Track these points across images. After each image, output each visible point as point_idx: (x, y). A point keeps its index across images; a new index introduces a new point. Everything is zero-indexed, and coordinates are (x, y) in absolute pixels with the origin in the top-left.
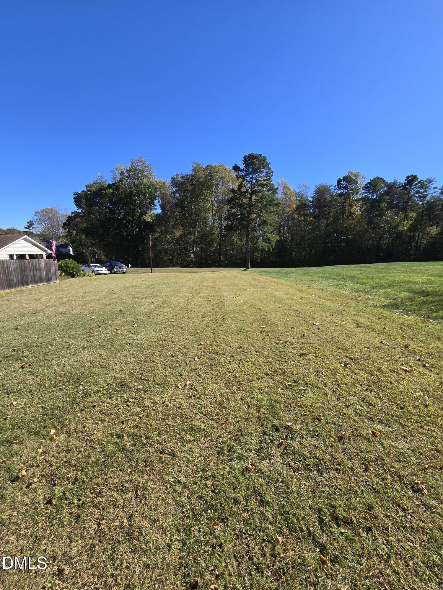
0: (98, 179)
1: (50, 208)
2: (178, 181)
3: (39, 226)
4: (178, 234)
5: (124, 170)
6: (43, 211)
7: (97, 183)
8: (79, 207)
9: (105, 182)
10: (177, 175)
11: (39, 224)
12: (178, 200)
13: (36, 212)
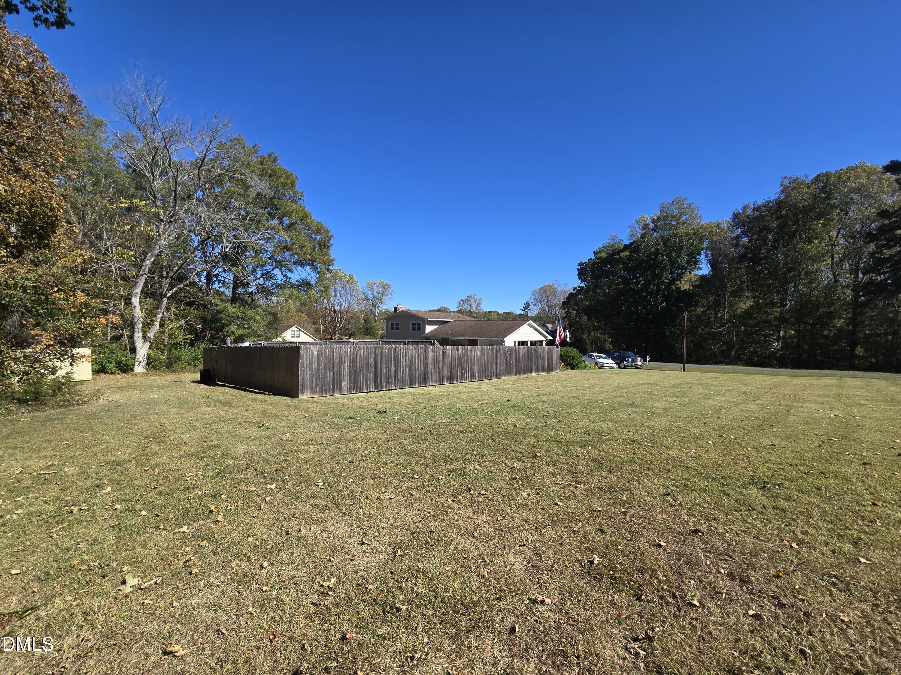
0: (610, 241)
1: (548, 284)
2: (748, 217)
3: (535, 307)
4: (743, 306)
5: (649, 221)
6: (541, 289)
7: (608, 247)
8: (583, 280)
9: (619, 242)
10: (744, 208)
11: (535, 305)
12: (747, 248)
13: (533, 292)
